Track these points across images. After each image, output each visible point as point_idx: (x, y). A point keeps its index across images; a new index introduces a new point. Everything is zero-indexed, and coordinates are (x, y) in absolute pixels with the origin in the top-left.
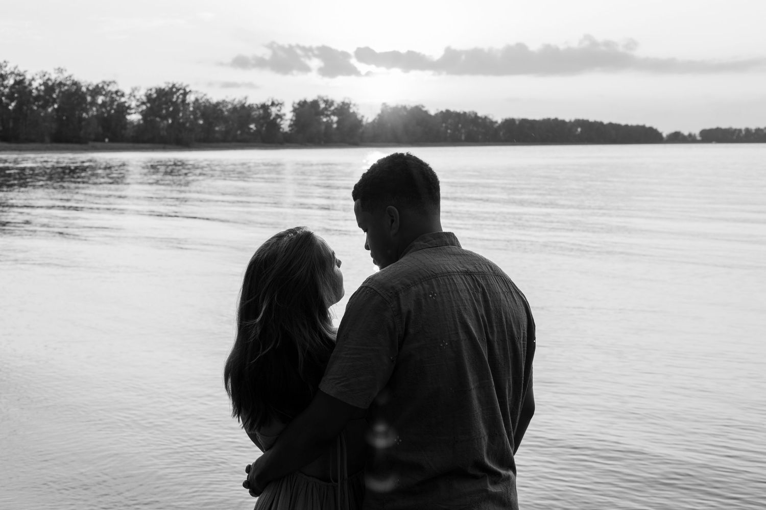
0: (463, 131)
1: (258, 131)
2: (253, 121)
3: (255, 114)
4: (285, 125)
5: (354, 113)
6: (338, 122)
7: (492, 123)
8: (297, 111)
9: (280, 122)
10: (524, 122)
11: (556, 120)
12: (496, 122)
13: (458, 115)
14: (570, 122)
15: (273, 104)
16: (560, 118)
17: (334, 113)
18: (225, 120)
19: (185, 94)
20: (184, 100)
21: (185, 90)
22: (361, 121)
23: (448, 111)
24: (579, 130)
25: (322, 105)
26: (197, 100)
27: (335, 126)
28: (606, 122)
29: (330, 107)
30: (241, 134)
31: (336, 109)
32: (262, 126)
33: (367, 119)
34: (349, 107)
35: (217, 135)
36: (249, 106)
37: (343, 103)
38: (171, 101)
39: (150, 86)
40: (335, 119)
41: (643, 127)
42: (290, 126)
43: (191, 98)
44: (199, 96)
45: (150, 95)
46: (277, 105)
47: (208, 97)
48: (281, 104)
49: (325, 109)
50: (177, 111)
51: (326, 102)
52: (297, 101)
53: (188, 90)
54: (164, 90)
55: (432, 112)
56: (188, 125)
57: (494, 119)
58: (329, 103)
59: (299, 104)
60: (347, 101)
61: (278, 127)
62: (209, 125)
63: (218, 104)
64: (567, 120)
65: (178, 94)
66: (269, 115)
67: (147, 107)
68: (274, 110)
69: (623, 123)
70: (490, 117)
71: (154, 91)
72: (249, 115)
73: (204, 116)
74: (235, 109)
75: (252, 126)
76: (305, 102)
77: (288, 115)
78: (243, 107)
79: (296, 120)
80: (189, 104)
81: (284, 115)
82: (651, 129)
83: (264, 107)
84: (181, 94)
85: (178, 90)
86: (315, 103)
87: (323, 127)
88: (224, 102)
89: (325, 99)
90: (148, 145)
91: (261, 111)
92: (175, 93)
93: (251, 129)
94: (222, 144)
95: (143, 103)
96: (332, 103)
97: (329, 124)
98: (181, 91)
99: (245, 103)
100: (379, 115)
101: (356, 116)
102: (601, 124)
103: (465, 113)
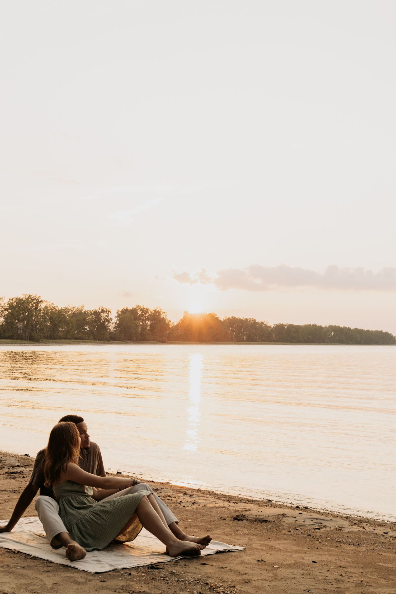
0: (245, 333)
1: (91, 331)
2: (88, 323)
3: (89, 318)
4: (112, 327)
5: (163, 318)
6: (150, 325)
7: (267, 327)
8: (120, 317)
9: (107, 324)
10: (291, 326)
11: (315, 325)
12: (270, 327)
13: (241, 321)
14: (326, 327)
15: (103, 311)
16: (318, 324)
17: (148, 319)
18: (67, 323)
19: (38, 303)
20: (36, 308)
21: (37, 300)
22: (168, 325)
23: (233, 318)
24: (333, 333)
25: (140, 313)
26: (46, 307)
27: (149, 328)
28: (352, 328)
29: (145, 314)
30: (78, 334)
31: (149, 315)
32: (94, 327)
33: (173, 323)
34: (159, 314)
35: (60, 334)
36: (85, 312)
37: (155, 311)
38: (27, 308)
39: (12, 297)
40: (149, 323)
41: (381, 332)
42: (115, 328)
43: (42, 306)
44: (48, 304)
45: (12, 303)
46: (106, 312)
47: (55, 305)
48: (109, 311)
49: (142, 315)
50: (31, 315)
51: (142, 310)
52: (121, 309)
53: (40, 300)
54: (22, 299)
55: (222, 319)
56: (38, 326)
57: (269, 325)
58: (144, 311)
59: (122, 311)
60: (158, 309)
61: (105, 328)
62: (55, 327)
63: (62, 310)
64: (323, 326)
65: (33, 303)
66: (100, 319)
67: (9, 313)
68: (103, 316)
69: (366, 329)
70: (266, 323)
71: (14, 300)
72: (84, 319)
73: (51, 319)
74: (74, 315)
75: (87, 327)
76: (127, 310)
77: (114, 319)
78: (80, 313)
79: (119, 324)
80: (40, 310)
81: (111, 319)
82: (386, 334)
83: (96, 314)
84: (35, 303)
85: (33, 300)
86: (134, 311)
87: (139, 329)
88: (66, 310)
89: (142, 308)
90: (8, 341)
91: (94, 317)
92: (31, 302)
93: (86, 329)
94: (63, 340)
95: (6, 309)
96: (147, 311)
97: (144, 327)
98: (35, 301)
99: (82, 310)
100: (181, 320)
101: (165, 321)
102: (349, 329)
103: (246, 320)
